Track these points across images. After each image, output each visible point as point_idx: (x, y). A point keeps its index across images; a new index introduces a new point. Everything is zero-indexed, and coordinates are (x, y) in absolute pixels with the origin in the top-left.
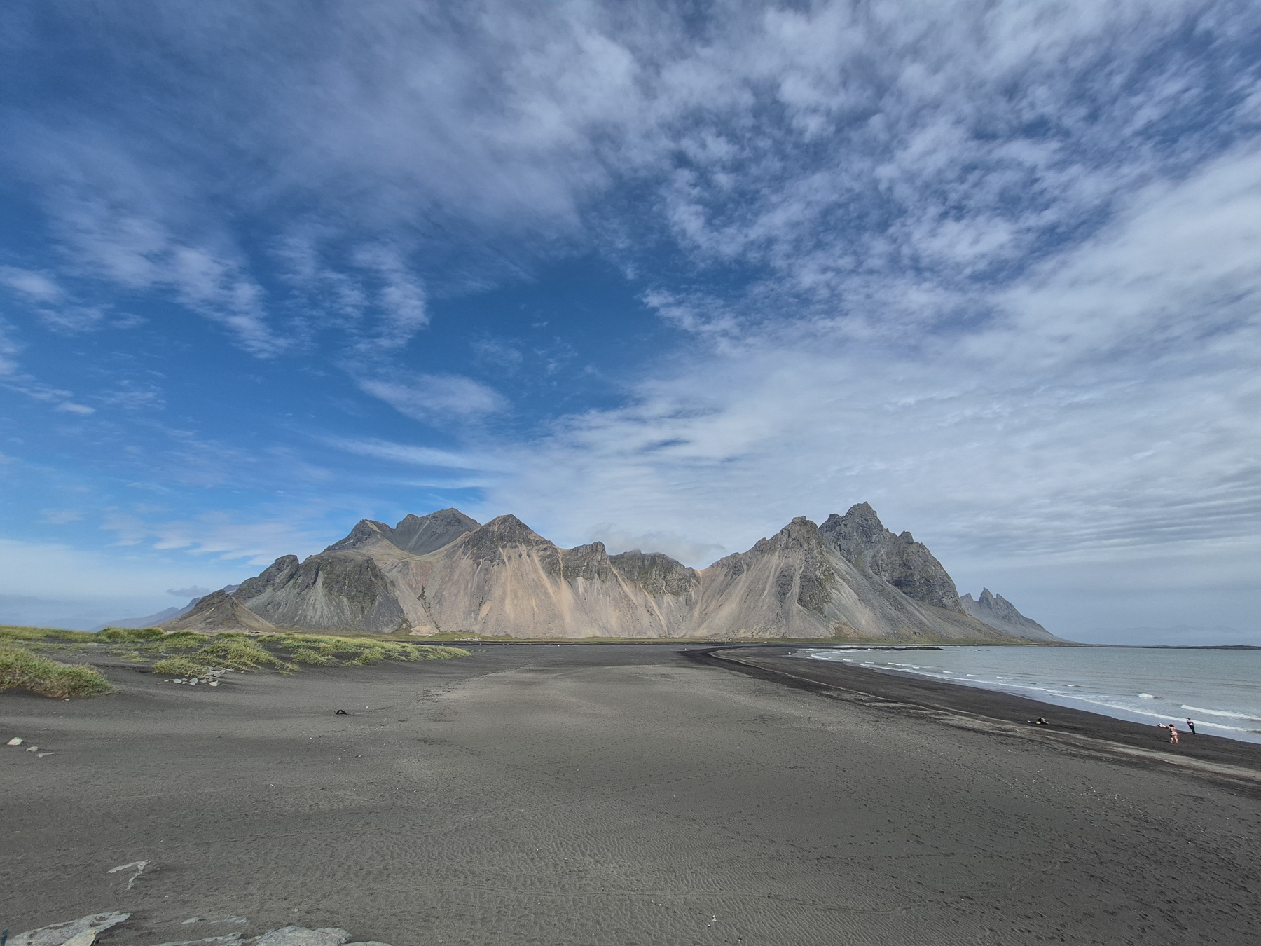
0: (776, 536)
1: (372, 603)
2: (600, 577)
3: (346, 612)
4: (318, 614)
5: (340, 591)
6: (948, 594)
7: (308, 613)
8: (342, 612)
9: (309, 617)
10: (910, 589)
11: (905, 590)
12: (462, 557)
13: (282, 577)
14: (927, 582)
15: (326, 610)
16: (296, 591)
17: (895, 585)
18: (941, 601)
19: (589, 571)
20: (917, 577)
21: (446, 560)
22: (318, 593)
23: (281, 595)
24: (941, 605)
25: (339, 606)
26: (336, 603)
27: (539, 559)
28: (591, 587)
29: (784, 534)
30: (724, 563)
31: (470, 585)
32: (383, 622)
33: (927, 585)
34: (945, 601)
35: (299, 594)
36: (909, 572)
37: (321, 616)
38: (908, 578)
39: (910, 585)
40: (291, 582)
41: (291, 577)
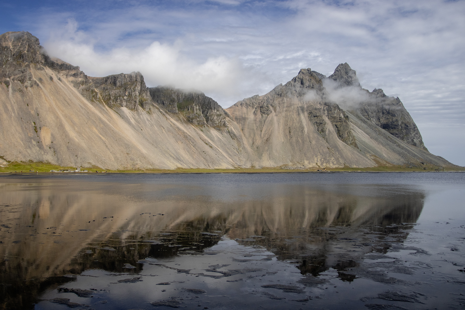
0: (289, 83)
2: (144, 109)
10: (395, 131)
11: (391, 132)
17: (383, 128)
18: (413, 141)
19: (133, 102)
20: (400, 123)
24: (413, 143)
27: (73, 85)
28: (140, 118)
29: (297, 82)
30: (248, 103)
31: (10, 108)
33: (405, 128)
34: (415, 140)
36: (395, 118)
38: (394, 123)
39: (395, 128)
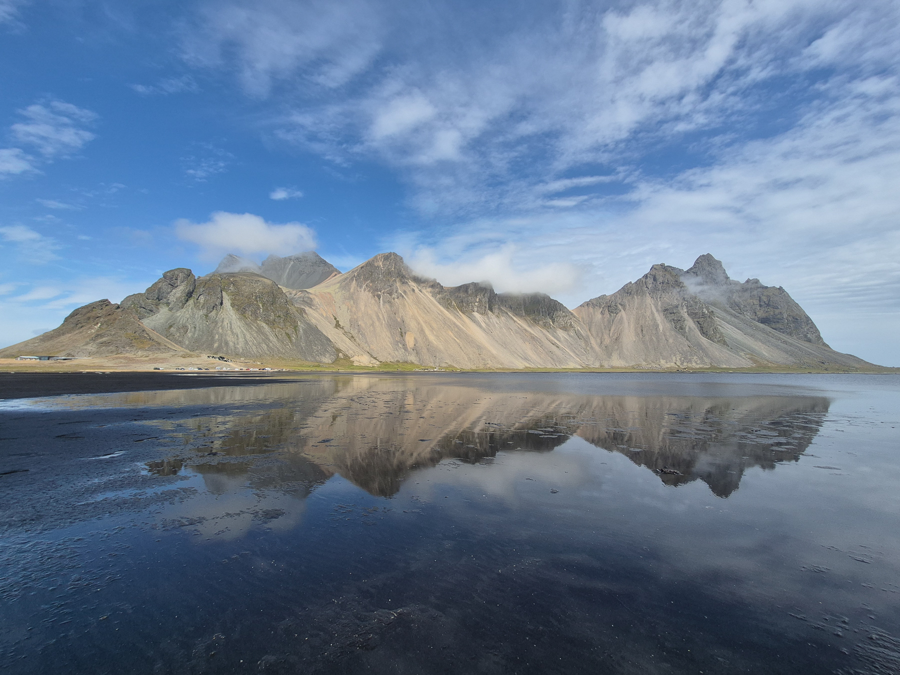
0: (639, 280)
1: (296, 330)
2: (493, 313)
3: (271, 338)
4: (241, 340)
5: (255, 314)
6: (811, 330)
7: (228, 339)
8: (267, 338)
9: (231, 344)
10: (779, 326)
11: (773, 326)
12: (359, 290)
13: (178, 295)
14: (793, 320)
15: (248, 336)
16: (201, 313)
17: (761, 323)
18: (806, 336)
19: (483, 307)
20: (785, 316)
21: (343, 292)
22: (229, 314)
23: (184, 315)
24: (806, 339)
25: (260, 330)
26: (256, 328)
27: (431, 294)
28: (490, 321)
29: (649, 279)
30: (595, 303)
31: (381, 317)
32: (318, 351)
33: (794, 322)
34: (809, 336)
35: (207, 316)
36: (777, 311)
37: (246, 343)
38: (776, 316)
39: (778, 322)
40: (191, 302)
41: (189, 295)
